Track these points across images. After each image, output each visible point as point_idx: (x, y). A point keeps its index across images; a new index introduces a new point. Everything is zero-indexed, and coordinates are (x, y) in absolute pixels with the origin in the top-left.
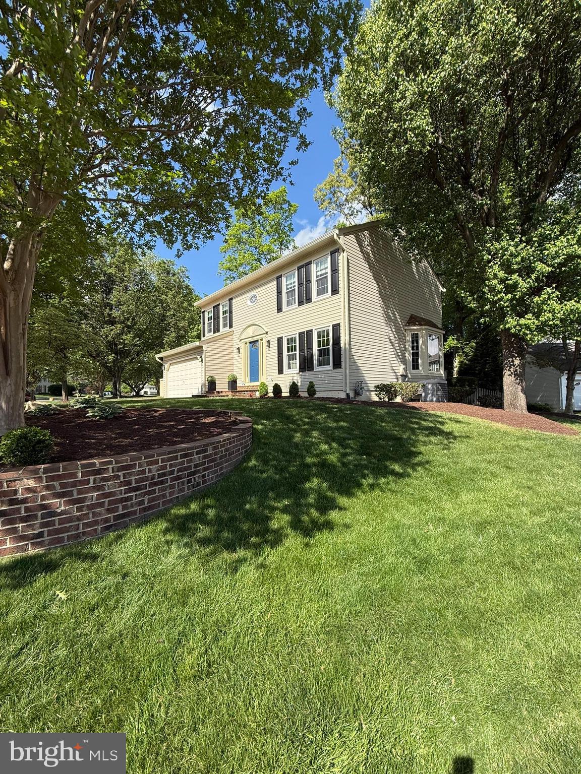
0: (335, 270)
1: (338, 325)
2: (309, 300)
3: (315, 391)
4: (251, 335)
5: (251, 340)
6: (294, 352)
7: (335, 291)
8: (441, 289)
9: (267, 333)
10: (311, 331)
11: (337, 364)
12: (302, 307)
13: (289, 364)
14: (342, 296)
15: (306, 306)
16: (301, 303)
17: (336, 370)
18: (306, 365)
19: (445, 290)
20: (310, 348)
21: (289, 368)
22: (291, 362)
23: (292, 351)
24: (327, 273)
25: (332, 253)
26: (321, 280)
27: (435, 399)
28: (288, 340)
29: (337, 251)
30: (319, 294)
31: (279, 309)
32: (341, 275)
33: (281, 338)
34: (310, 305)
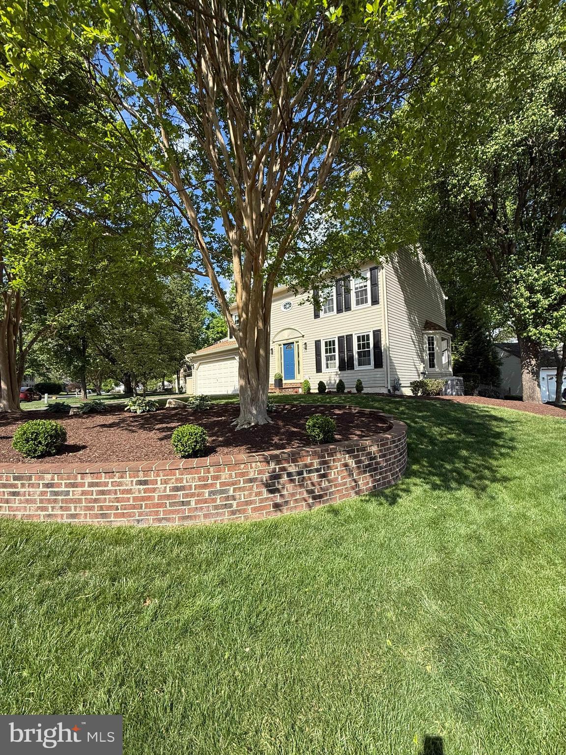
0: (374, 284)
1: (379, 331)
2: (348, 308)
3: (363, 387)
4: (286, 337)
5: (285, 342)
6: (333, 354)
7: (375, 301)
8: (444, 297)
9: (303, 336)
10: (351, 335)
11: (379, 364)
12: (340, 315)
13: (327, 364)
14: (382, 306)
15: (344, 314)
16: (339, 311)
17: (377, 370)
18: (346, 365)
19: (447, 298)
20: (350, 349)
21: (327, 367)
22: (329, 362)
23: (330, 352)
24: (365, 286)
25: (371, 270)
26: (361, 292)
27: (454, 393)
28: (326, 343)
29: (376, 268)
30: (358, 304)
31: (317, 316)
32: (380, 289)
33: (319, 341)
34: (349, 313)
